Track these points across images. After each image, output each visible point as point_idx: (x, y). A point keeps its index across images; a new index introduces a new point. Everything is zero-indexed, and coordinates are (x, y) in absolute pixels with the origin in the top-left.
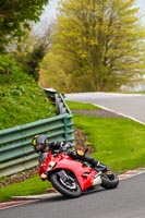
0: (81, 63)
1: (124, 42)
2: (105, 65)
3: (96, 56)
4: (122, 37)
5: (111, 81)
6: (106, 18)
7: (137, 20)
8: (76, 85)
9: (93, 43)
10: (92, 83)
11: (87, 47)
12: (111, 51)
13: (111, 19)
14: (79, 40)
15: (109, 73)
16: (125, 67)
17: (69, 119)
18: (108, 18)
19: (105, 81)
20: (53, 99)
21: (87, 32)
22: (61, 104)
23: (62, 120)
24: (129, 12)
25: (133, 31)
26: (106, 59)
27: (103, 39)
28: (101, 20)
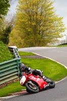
1: (47, 23)
2: (40, 34)
3: (35, 30)
4: (47, 21)
5: (43, 41)
6: (39, 12)
7: (53, 12)
8: (27, 44)
9: (33, 24)
10: (34, 43)
11: (31, 26)
12: (42, 27)
13: (42, 13)
14: (27, 23)
15: (41, 38)
16: (48, 34)
17: (19, 60)
18: (40, 12)
19: (40, 41)
20: (12, 51)
21: (31, 19)
22: (16, 54)
23: (16, 61)
24: (50, 9)
25: (51, 18)
26: (40, 31)
27: (38, 22)
28: (36, 13)
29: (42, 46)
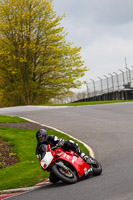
0: (12, 79)
1: (50, 59)
2: (34, 80)
3: (26, 73)
4: (49, 54)
5: (41, 95)
6: (33, 37)
7: (61, 38)
8: (9, 100)
9: (22, 60)
10: (23, 97)
11: (17, 64)
12: (39, 67)
13: (38, 38)
15: (38, 88)
16: (52, 81)
18: (35, 37)
19: (35, 94)
21: (17, 51)
24: (54, 32)
25: (58, 49)
26: (35, 75)
27: (31, 56)
28: (28, 39)
29: (40, 103)
